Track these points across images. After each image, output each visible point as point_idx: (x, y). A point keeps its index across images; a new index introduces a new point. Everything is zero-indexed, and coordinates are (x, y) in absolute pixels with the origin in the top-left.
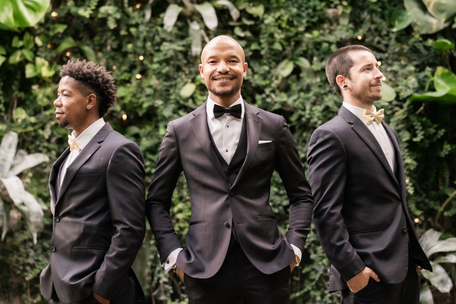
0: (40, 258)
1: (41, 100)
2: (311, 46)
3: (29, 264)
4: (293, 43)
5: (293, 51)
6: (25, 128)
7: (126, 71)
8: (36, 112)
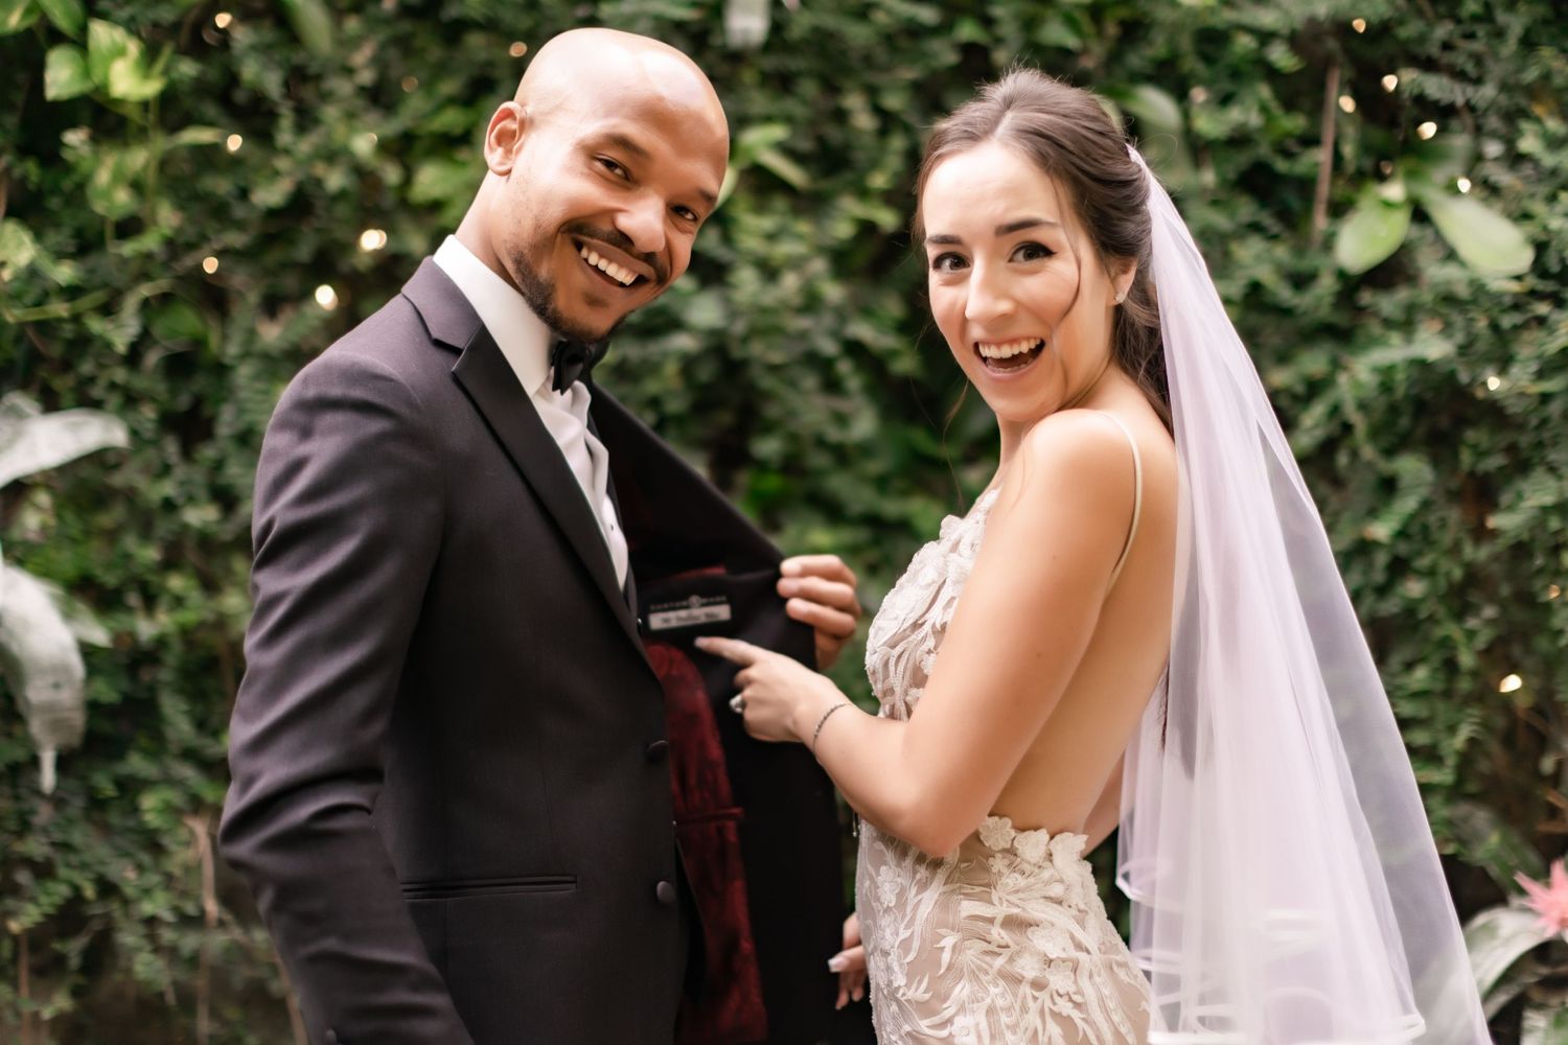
0: (77, 837)
1: (107, 194)
2: (1186, 43)
3: (28, 862)
4: (1112, 30)
5: (1114, 58)
6: (39, 303)
7: (452, 101)
8: (86, 245)
